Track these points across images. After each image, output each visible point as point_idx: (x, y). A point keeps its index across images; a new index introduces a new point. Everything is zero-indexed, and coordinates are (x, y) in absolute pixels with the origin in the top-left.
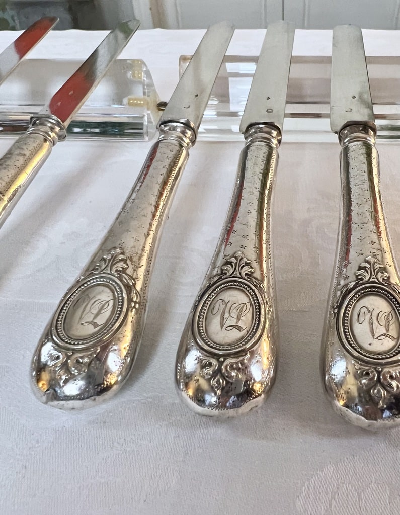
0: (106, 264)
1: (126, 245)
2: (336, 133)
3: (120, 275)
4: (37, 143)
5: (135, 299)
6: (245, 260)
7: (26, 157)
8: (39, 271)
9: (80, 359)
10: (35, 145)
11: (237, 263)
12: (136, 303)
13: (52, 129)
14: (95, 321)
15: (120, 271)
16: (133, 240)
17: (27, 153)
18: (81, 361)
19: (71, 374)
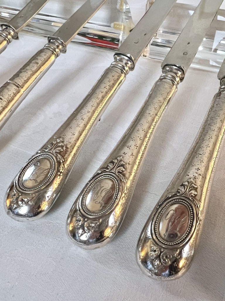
0: (52, 147)
1: (67, 136)
2: (219, 79)
3: (57, 155)
4: (46, 56)
5: (61, 171)
6: (122, 162)
7: (39, 65)
8: (34, 133)
9: (24, 199)
10: (45, 57)
11: (116, 163)
12: (61, 172)
13: (58, 47)
14: (37, 179)
15: (57, 153)
16: (71, 134)
17: (40, 62)
18: (24, 200)
19: (18, 205)
